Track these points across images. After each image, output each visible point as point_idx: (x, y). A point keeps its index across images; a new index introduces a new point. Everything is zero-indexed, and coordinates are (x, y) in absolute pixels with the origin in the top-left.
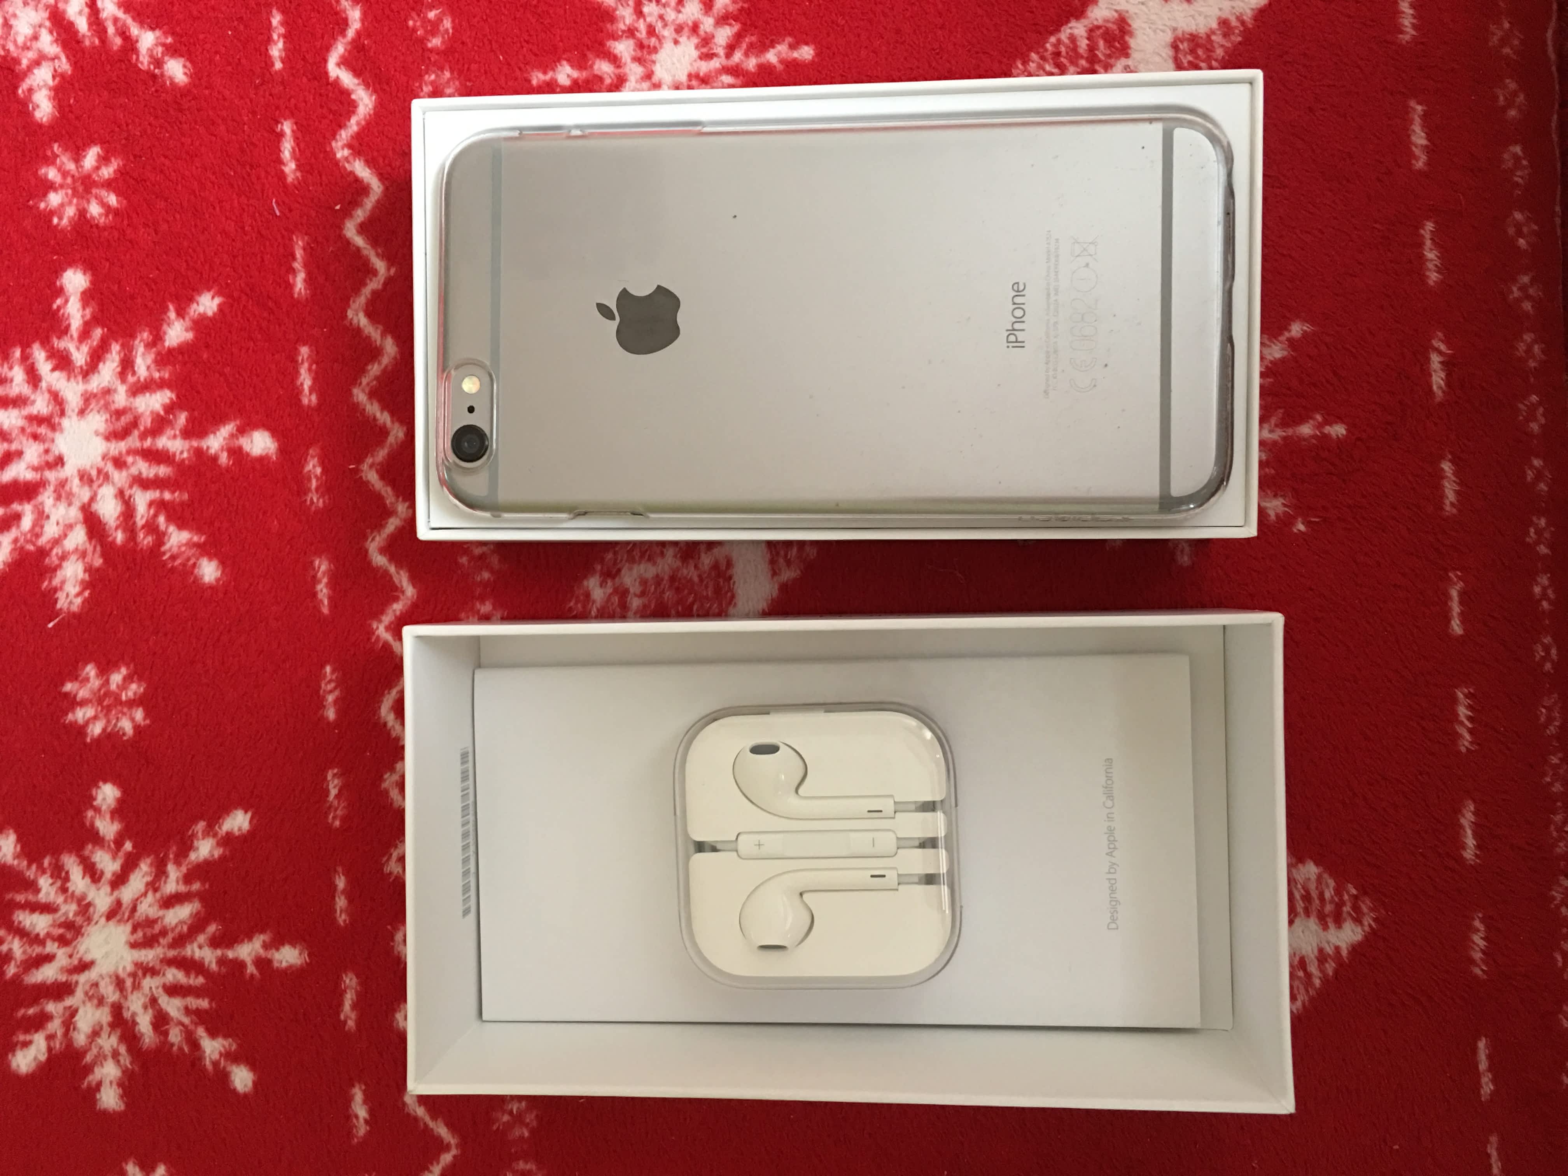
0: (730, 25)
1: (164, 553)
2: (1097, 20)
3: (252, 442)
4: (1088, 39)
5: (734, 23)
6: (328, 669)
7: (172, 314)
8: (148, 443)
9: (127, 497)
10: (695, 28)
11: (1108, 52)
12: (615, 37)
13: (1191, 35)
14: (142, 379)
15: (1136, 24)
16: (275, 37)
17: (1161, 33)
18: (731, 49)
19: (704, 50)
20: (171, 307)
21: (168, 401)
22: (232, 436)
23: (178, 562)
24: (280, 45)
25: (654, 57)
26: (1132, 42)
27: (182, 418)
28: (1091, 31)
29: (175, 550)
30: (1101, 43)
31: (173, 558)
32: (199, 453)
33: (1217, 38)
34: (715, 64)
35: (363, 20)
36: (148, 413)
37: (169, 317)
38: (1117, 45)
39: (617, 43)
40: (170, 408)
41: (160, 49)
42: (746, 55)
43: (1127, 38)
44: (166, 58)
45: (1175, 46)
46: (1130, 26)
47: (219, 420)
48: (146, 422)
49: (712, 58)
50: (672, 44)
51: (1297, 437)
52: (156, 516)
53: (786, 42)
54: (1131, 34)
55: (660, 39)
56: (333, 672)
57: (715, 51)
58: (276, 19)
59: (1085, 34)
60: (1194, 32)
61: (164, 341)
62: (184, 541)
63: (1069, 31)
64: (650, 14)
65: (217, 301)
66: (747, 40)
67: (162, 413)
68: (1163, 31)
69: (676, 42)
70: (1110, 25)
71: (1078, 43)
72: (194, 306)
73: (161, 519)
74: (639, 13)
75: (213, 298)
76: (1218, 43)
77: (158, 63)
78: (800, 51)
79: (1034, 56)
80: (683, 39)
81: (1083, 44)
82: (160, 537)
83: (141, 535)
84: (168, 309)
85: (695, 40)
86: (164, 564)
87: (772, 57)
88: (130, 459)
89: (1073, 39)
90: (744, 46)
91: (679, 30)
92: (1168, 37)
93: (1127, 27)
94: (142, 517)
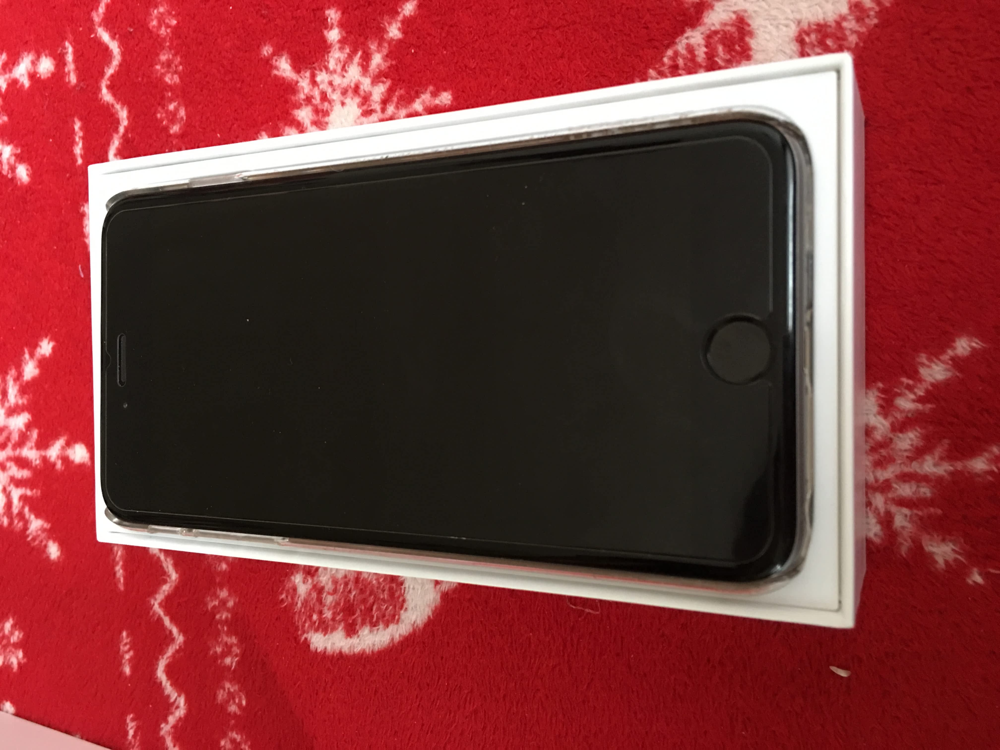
0: (383, 82)
1: (28, 536)
2: (713, 25)
3: (75, 452)
4: (706, 46)
5: (385, 80)
6: (124, 634)
7: (27, 356)
8: (17, 452)
9: (7, 492)
10: (356, 89)
11: (728, 57)
12: (298, 106)
13: (818, 25)
14: (12, 405)
15: (756, 23)
16: (77, 139)
17: (784, 29)
18: (385, 102)
19: (365, 107)
20: (26, 351)
21: (26, 421)
22: (63, 448)
23: (37, 542)
24: (80, 145)
25: (326, 119)
26: (753, 43)
27: (35, 434)
28: (709, 37)
29: (34, 534)
30: (720, 49)
31: (34, 539)
32: (45, 460)
33: (850, 24)
34: (375, 116)
35: (128, 118)
36: (16, 430)
37: (25, 358)
38: (737, 48)
39: (299, 111)
40: (29, 426)
41: (13, 158)
42: (397, 108)
43: (747, 39)
44: (17, 165)
45: (800, 40)
46: (749, 25)
47: (55, 437)
48: (15, 437)
49: (371, 114)
50: (340, 105)
51: (969, 473)
52: (23, 507)
53: (428, 91)
54: (751, 34)
55: (330, 102)
56: (128, 636)
57: (373, 108)
58: (77, 125)
59: (703, 42)
60: (822, 22)
61: (23, 376)
62: (39, 527)
63: (685, 41)
64: (322, 82)
65: (52, 344)
66: (397, 94)
67: (24, 430)
68: (787, 26)
69: (343, 104)
70: (728, 28)
71: (696, 53)
72: (38, 350)
73: (26, 510)
74: (314, 83)
75: (49, 343)
76: (851, 30)
77: (13, 169)
78: (440, 98)
80: (348, 101)
81: (701, 52)
82: (26, 523)
83: (16, 522)
84: (24, 353)
85: (357, 100)
86: (29, 544)
87: (417, 106)
88: (8, 464)
89: (690, 49)
90: (395, 99)
91: (344, 92)
92: (793, 30)
93: (747, 28)
94: (16, 507)
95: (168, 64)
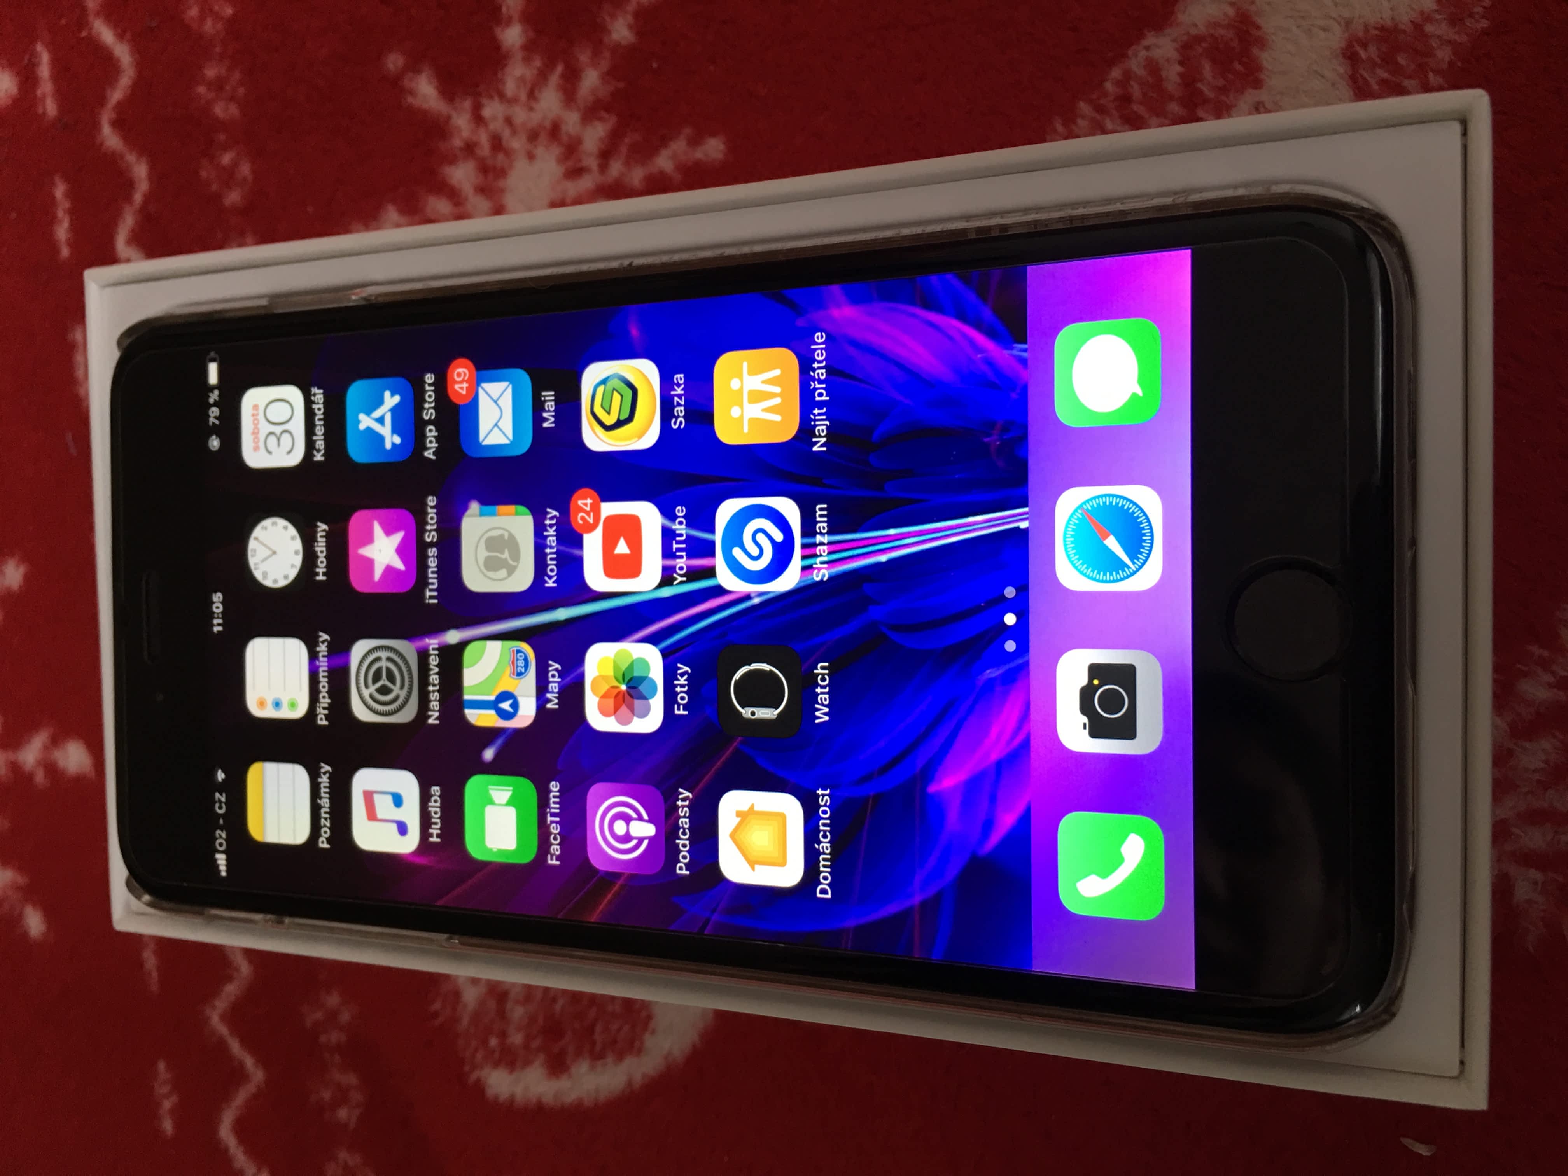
0: (601, 119)
2: (1196, 25)
3: (66, 755)
4: (1181, 63)
5: (605, 115)
6: (162, 1065)
10: (555, 131)
11: (1221, 82)
12: (452, 160)
13: (1383, 29)
16: (60, 214)
17: (1322, 35)
18: (605, 155)
19: (570, 163)
22: (46, 748)
23: (5, 909)
24: (66, 224)
25: (502, 183)
26: (1266, 58)
28: (1187, 47)
30: (1207, 69)
32: (15, 768)
34: (587, 183)
35: (150, 178)
38: (1238, 67)
39: (453, 168)
42: (627, 163)
43: (1255, 51)
45: (1350, 55)
46: (1259, 28)
47: (32, 727)
49: (581, 176)
50: (526, 160)
53: (684, 135)
54: (1262, 43)
55: (508, 153)
56: (167, 1069)
57: (584, 164)
59: (1174, 55)
62: (9, 884)
63: (1143, 54)
64: (494, 118)
66: (627, 140)
68: (1325, 29)
70: (1222, 31)
71: (1164, 74)
78: (703, 148)
79: (1084, 107)
80: (540, 151)
81: (1172, 73)
85: (557, 150)
87: (664, 162)
89: (1153, 67)
90: (624, 150)
91: (533, 136)
92: (1336, 38)
93: (1254, 32)
95: (218, 85)
